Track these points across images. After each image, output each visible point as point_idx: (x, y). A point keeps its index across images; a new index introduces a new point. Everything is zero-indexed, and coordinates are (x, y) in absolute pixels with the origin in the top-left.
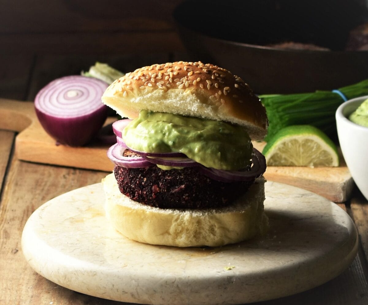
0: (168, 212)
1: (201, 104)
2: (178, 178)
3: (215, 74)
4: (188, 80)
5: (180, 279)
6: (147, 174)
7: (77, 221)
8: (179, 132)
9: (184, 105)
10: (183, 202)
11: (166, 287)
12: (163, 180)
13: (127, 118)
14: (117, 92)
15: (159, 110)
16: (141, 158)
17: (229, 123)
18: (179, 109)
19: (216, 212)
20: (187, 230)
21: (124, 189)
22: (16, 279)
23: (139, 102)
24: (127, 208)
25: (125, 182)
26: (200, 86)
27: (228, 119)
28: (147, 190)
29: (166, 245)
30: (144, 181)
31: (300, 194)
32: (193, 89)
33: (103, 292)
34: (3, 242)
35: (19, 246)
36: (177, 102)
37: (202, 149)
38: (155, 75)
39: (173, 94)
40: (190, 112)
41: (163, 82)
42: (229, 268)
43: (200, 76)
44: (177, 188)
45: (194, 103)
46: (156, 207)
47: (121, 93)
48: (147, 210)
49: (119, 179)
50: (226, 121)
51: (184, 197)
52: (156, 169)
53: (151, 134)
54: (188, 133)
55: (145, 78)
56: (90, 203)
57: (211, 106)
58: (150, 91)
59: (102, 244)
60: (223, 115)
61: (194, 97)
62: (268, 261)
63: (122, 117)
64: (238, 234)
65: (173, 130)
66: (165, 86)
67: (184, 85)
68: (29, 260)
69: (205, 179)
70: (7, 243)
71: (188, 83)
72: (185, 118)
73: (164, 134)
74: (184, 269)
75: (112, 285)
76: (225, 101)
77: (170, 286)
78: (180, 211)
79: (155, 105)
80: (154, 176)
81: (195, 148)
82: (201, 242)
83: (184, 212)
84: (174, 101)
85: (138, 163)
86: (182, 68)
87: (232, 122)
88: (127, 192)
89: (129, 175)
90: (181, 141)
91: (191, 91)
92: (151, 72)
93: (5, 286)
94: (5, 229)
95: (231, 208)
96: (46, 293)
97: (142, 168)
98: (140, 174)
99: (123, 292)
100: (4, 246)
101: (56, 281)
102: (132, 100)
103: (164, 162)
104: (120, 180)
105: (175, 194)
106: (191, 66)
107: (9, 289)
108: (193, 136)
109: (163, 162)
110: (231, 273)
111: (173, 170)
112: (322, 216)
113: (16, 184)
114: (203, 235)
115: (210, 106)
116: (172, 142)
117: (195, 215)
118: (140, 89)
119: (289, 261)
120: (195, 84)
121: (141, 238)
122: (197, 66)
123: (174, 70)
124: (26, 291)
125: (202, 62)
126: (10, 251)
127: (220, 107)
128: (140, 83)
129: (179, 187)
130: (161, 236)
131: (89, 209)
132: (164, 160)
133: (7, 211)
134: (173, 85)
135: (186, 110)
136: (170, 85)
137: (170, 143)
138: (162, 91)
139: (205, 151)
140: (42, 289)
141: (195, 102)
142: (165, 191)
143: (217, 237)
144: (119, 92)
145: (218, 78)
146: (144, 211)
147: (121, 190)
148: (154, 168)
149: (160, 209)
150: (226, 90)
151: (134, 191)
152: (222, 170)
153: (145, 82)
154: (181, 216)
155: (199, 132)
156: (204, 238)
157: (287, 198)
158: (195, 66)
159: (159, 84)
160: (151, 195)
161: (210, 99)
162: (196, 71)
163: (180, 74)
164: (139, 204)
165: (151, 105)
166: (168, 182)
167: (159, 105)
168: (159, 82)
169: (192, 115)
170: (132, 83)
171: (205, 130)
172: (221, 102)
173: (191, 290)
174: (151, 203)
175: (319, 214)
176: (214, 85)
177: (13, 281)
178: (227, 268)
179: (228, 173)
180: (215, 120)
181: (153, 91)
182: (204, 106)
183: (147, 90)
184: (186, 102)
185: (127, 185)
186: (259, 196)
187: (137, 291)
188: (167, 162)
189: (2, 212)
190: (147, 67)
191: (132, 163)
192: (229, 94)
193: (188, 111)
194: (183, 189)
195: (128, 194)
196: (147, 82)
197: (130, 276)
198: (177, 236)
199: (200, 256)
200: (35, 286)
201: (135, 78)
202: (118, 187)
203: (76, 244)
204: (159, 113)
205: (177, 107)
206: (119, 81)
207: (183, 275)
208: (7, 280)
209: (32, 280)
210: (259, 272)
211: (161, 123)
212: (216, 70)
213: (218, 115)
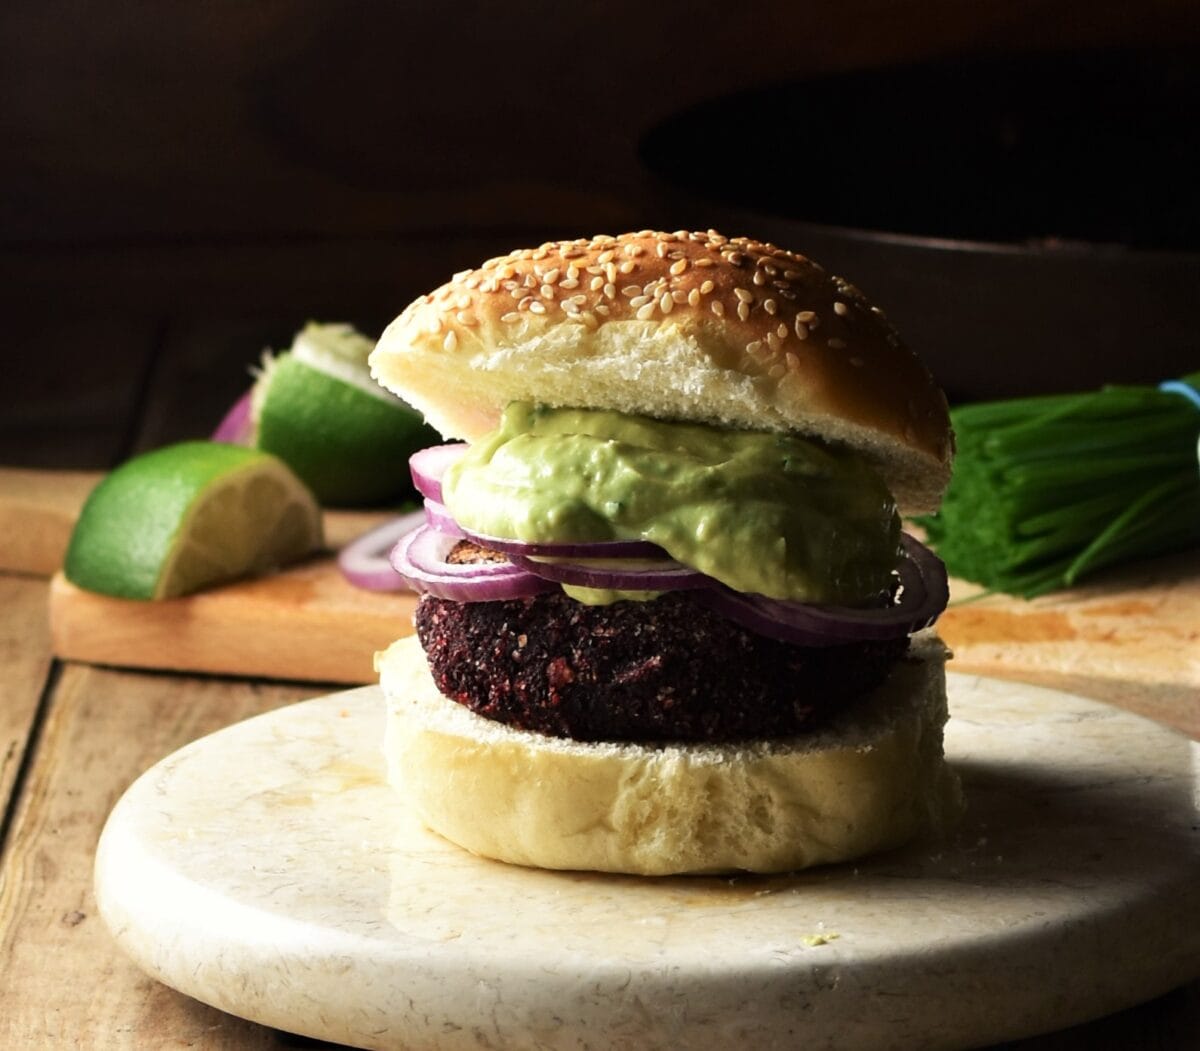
0: (604, 752)
1: (715, 371)
2: (636, 634)
3: (766, 269)
4: (669, 290)
5: (646, 975)
6: (529, 620)
7: (288, 802)
8: (639, 468)
9: (658, 375)
10: (656, 717)
11: (597, 1004)
12: (586, 641)
13: (462, 442)
14: (421, 337)
15: (572, 401)
16: (508, 564)
17: (816, 440)
18: (640, 389)
19: (773, 751)
20: (672, 813)
21: (450, 677)
22: (73, 1004)
23: (501, 369)
24: (459, 742)
25: (453, 651)
26: (714, 310)
27: (811, 422)
28: (531, 678)
29: (597, 868)
30: (521, 645)
31: (1072, 713)
32: (687, 319)
33: (377, 1029)
34: (33, 890)
35: (88, 903)
36: (631, 366)
37: (720, 527)
38: (555, 276)
39: (618, 339)
40: (678, 401)
41: (581, 298)
42: (818, 937)
43: (712, 275)
44: (636, 668)
45: (690, 369)
46: (562, 736)
47: (438, 337)
48: (530, 746)
49: (433, 645)
50: (807, 434)
51: (659, 698)
52: (560, 604)
53: (541, 476)
54: (672, 471)
55: (521, 286)
56: (337, 746)
57: (752, 376)
58: (537, 330)
59: (373, 871)
60: (793, 406)
61: (691, 347)
62: (957, 917)
63: (445, 439)
64: (849, 827)
65: (620, 463)
66: (590, 309)
67: (658, 306)
68: (120, 933)
69: (733, 633)
70: (48, 895)
71: (672, 297)
72: (661, 426)
73: (588, 479)
74: (661, 944)
75: (408, 1003)
76: (801, 360)
77: (611, 1001)
78: (647, 748)
79: (556, 381)
80: (552, 629)
81: (696, 523)
82: (723, 856)
83: (659, 751)
84: (622, 360)
85: (498, 581)
86: (651, 250)
87: (824, 438)
88: (459, 689)
89: (467, 627)
90: (648, 501)
91: (680, 326)
92: (541, 265)
93: (35, 1024)
94: (42, 851)
95: (825, 738)
96: (180, 1045)
97: (512, 598)
98: (504, 621)
99: (446, 1024)
100: (37, 901)
101: (212, 999)
102: (477, 361)
103: (587, 574)
104: (435, 647)
105: (628, 689)
106: (681, 242)
107: (51, 1035)
108: (690, 482)
109: (584, 574)
110: (824, 955)
111: (620, 605)
112: (1149, 779)
113: (86, 713)
114: (726, 832)
115: (748, 377)
116: (617, 505)
117: (699, 760)
118: (501, 322)
119: (1029, 916)
120: (696, 303)
121: (509, 846)
122: (702, 242)
123: (621, 256)
124: (108, 1041)
125: (719, 232)
126: (58, 917)
127: (783, 380)
128: (502, 304)
129: (643, 662)
130: (582, 838)
131: (333, 763)
132: (587, 568)
133: (49, 795)
134: (617, 307)
135: (663, 392)
136: (606, 307)
137: (610, 508)
138: (581, 327)
139: (732, 532)
140: (167, 1035)
141: (694, 364)
142: (594, 678)
143: (778, 839)
144: (428, 334)
145: (775, 282)
146: (518, 750)
147: (442, 681)
148: (554, 599)
149: (577, 743)
150: (800, 323)
151: (485, 682)
152: (791, 600)
153: (520, 300)
154: (648, 765)
155: (710, 469)
156: (733, 841)
157: (1028, 725)
158: (695, 241)
159: (569, 305)
160: (544, 693)
161: (747, 354)
162: (698, 259)
163: (643, 270)
164: (504, 727)
165: (540, 380)
166: (603, 645)
167: (569, 379)
168: (567, 299)
169: (687, 413)
170: (475, 305)
171: (732, 462)
172: (786, 365)
173: (685, 1013)
174: (544, 723)
175: (1139, 772)
176: (760, 303)
177: (64, 1012)
178: (812, 938)
179: (814, 612)
180: (767, 431)
181: (550, 331)
182: (727, 377)
183: (527, 326)
184: (663, 366)
185: (460, 665)
186: (926, 702)
187: (495, 1022)
188: (600, 575)
189: (33, 801)
190: (527, 252)
191: (478, 584)
192: (817, 336)
193: (670, 399)
194: (657, 670)
195: (466, 694)
196: (526, 299)
197: (469, 969)
198: (636, 835)
199: (718, 902)
200: (140, 1025)
201: (484, 288)
202: (430, 674)
203: (284, 871)
204: (572, 412)
205: (633, 381)
206: (431, 300)
207: (657, 964)
208: (43, 1007)
209: (133, 1007)
210: (924, 950)
211: (575, 442)
212: (766, 255)
213: (777, 409)
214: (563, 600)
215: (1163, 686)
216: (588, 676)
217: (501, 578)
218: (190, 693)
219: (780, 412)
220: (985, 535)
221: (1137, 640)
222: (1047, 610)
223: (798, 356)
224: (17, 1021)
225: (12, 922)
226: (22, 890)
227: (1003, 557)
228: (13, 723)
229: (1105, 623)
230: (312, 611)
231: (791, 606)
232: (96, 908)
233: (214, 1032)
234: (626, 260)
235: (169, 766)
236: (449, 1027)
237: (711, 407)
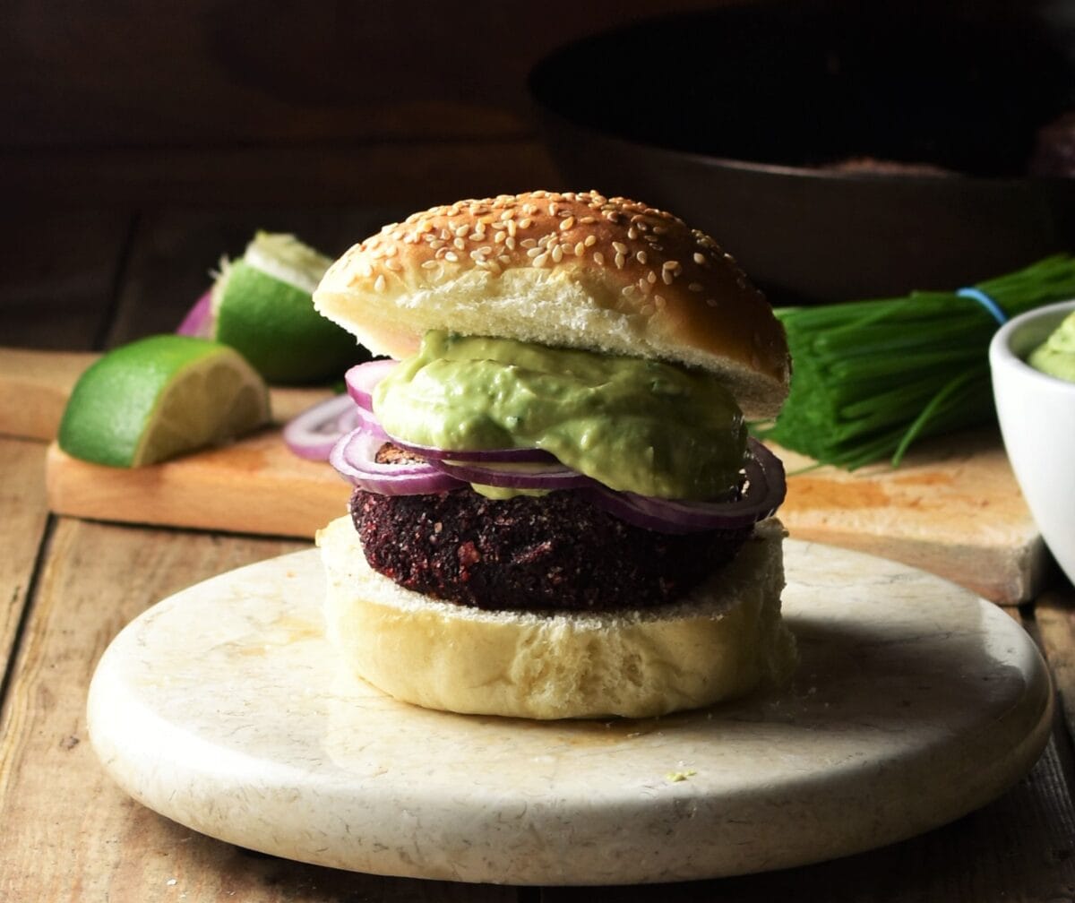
0: (506, 618)
1: (597, 310)
2: (531, 523)
3: (639, 226)
4: (559, 243)
5: (539, 806)
6: (443, 510)
7: (245, 653)
8: (534, 389)
9: (550, 313)
10: (547, 591)
11: (499, 829)
12: (490, 528)
13: (388, 358)
14: (356, 279)
15: (479, 331)
16: (427, 465)
17: (679, 365)
18: (535, 324)
19: (643, 618)
20: (560, 669)
21: (378, 556)
22: (71, 818)
23: (422, 306)
24: (386, 610)
25: (381, 535)
26: (596, 260)
27: (675, 351)
28: (445, 558)
29: (499, 714)
30: (437, 531)
31: (885, 576)
32: (574, 267)
33: (320, 849)
34: (36, 718)
35: (81, 729)
36: (528, 306)
37: (601, 438)
38: (467, 230)
39: (517, 284)
40: (567, 333)
41: (487, 249)
42: (679, 774)
43: (594, 230)
44: (531, 551)
45: (576, 308)
46: (470, 605)
47: (370, 280)
48: (444, 614)
49: (365, 529)
50: (671, 360)
51: (550, 576)
52: (469, 498)
53: (454, 395)
54: (561, 392)
55: (438, 239)
56: (285, 603)
57: (627, 314)
58: (452, 275)
59: (315, 713)
60: (661, 339)
61: (577, 290)
62: (792, 756)
63: (374, 355)
65: (518, 385)
66: (494, 258)
67: (550, 256)
68: (109, 762)
69: (610, 523)
70: (48, 721)
71: (561, 249)
72: (552, 352)
73: (492, 398)
74: (551, 779)
75: (345, 827)
76: (667, 301)
77: (511, 827)
78: (540, 615)
79: (466, 316)
80: (463, 517)
81: (580, 436)
82: (601, 704)
83: (549, 618)
84: (521, 301)
85: (419, 480)
86: (545, 210)
87: (685, 363)
88: (386, 566)
89: (393, 516)
90: (542, 416)
91: (568, 272)
92: (454, 221)
93: (39, 836)
94: (43, 683)
95: (685, 607)
96: (158, 855)
97: (430, 493)
98: (423, 511)
99: (376, 845)
100: (39, 728)
101: (185, 820)
102: (401, 300)
103: (492, 476)
104: (366, 531)
105: (525, 568)
106: (570, 202)
107: (52, 846)
108: (576, 400)
109: (489, 475)
110: (684, 790)
111: (518, 499)
112: (948, 634)
113: (77, 562)
114: (604, 685)
115: (624, 315)
116: (516, 419)
117: (582, 626)
118: (422, 268)
119: (850, 756)
120: (581, 254)
121: (427, 694)
122: (586, 202)
123: (520, 214)
124: (99, 851)
125: (600, 192)
126: (56, 742)
127: (652, 318)
128: (423, 253)
129: (536, 546)
130: (486, 689)
131: (281, 619)
132: (492, 471)
133: (48, 633)
134: (516, 256)
135: (554, 327)
136: (508, 257)
137: (510, 422)
138: (487, 273)
139: (610, 442)
140: (147, 846)
141: (579, 304)
142: (497, 559)
143: (645, 690)
144: (362, 278)
145: (646, 237)
146: (434, 617)
147: (372, 558)
148: (464, 494)
149: (482, 611)
150: (667, 271)
151: (407, 561)
152: (658, 497)
153: (437, 250)
154: (541, 630)
155: (592, 390)
156: (609, 692)
157: (849, 586)
158: (580, 202)
159: (477, 255)
160: (455, 570)
161: (623, 296)
162: (583, 217)
163: (538, 225)
164: (423, 597)
165: (454, 315)
166: (504, 532)
167: (477, 316)
168: (476, 250)
169: (573, 343)
170: (400, 253)
171: (610, 384)
172: (655, 306)
173: (570, 837)
174: (455, 594)
175: (940, 628)
176: (634, 255)
177: (62, 824)
178: (674, 775)
179: (677, 507)
180: (639, 358)
181: (461, 275)
182: (607, 315)
183: (443, 272)
184: (554, 306)
185: (387, 546)
186: (767, 575)
187: (416, 843)
188: (501, 477)
189: (35, 638)
190: (443, 209)
191: (402, 482)
192: (679, 281)
193: (560, 332)
194: (547, 553)
195: (391, 570)
196: (442, 249)
197: (395, 800)
198: (531, 688)
199: (598, 743)
200: (125, 837)
201: (408, 240)
202: (362, 552)
203: (243, 714)
204: (479, 340)
205: (530, 318)
206: (364, 248)
207: (547, 797)
208: (45, 820)
209: (118, 822)
210: (764, 787)
211: (482, 366)
212: (639, 213)
213: (647, 341)
214: (471, 495)
215: (960, 546)
216: (491, 557)
217: (421, 476)
218: (162, 544)
219: (650, 344)
220: (814, 416)
221: (938, 507)
222: (865, 480)
223: (664, 297)
224: (24, 834)
225: (19, 746)
226: (27, 717)
227: (829, 435)
228: (17, 571)
229: (913, 491)
230: (263, 477)
231: (658, 501)
232: (87, 734)
233: (185, 843)
234: (524, 218)
235: (148, 619)
236: (378, 847)
237: (593, 339)
